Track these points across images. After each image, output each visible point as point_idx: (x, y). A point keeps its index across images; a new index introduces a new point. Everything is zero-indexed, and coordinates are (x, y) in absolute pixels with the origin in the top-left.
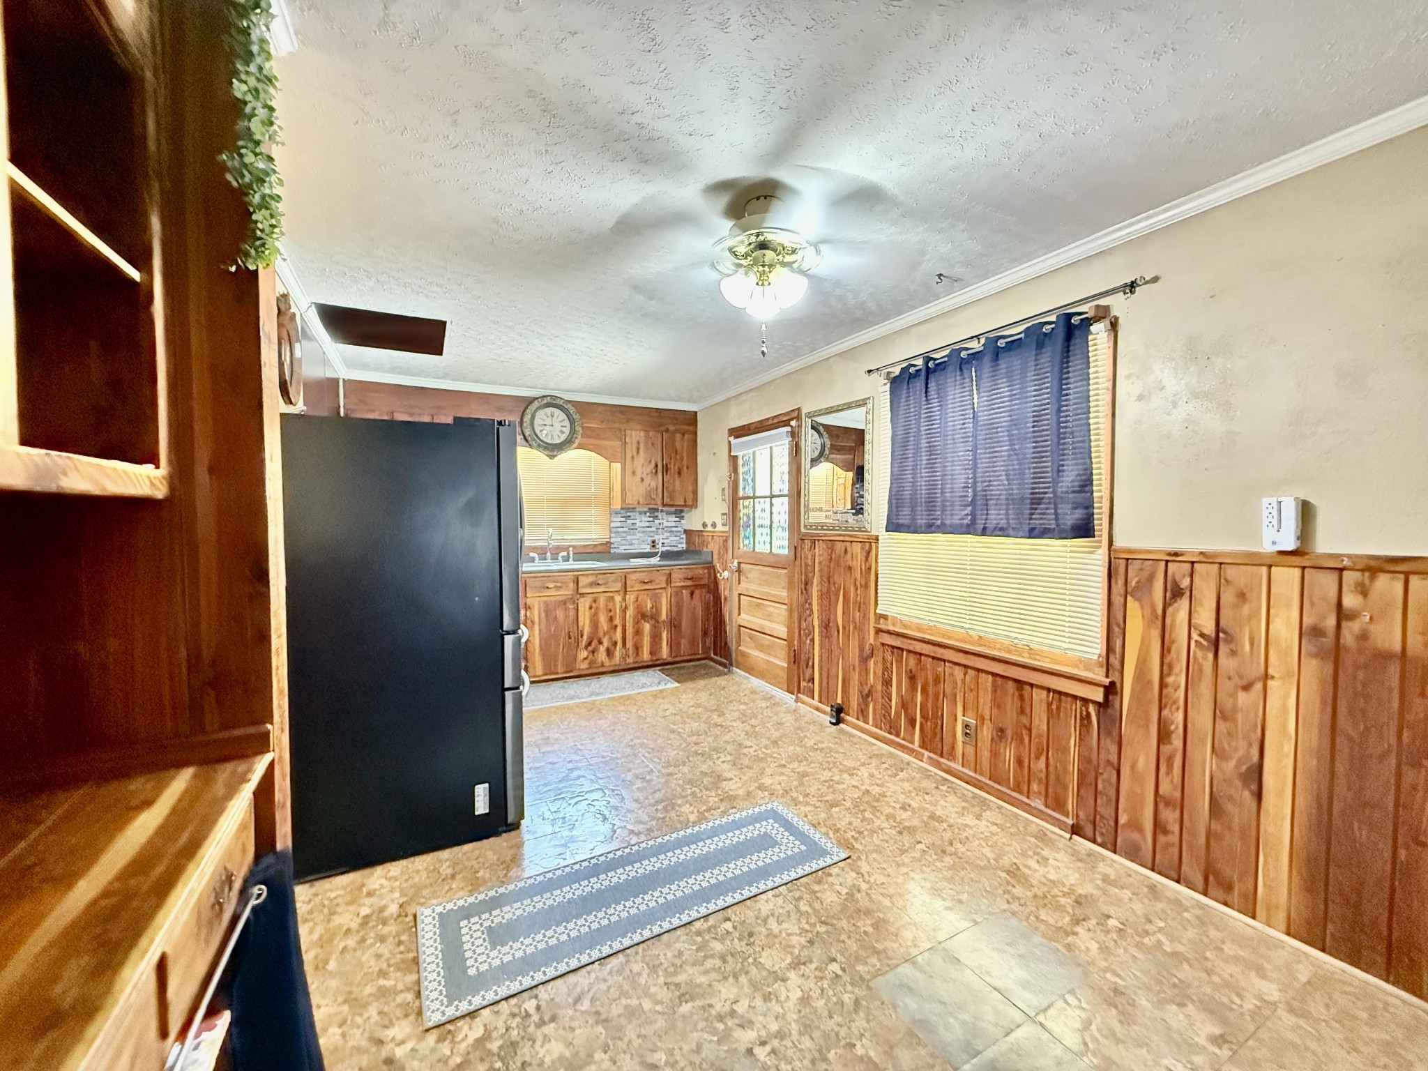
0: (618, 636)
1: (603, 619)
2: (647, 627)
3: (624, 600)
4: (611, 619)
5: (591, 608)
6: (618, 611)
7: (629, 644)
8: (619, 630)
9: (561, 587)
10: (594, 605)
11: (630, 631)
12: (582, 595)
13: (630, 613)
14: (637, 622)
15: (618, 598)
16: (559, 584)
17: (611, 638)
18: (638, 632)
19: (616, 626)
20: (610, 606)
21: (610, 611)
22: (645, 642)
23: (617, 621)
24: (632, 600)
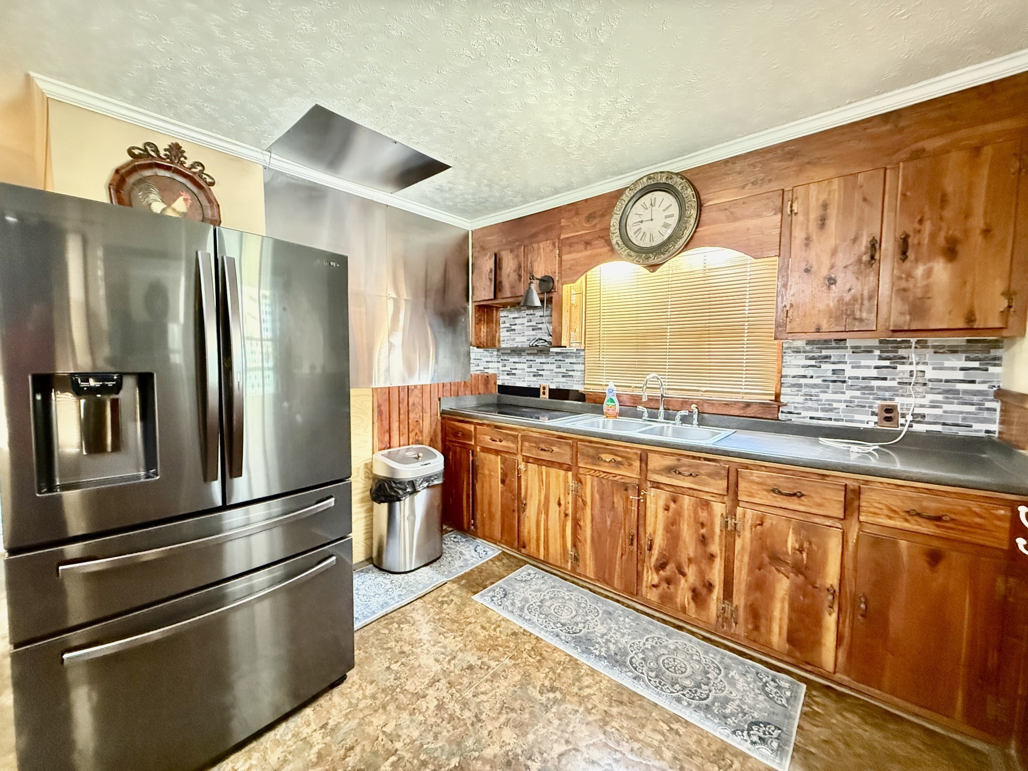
0: (716, 575)
1: (687, 533)
2: (783, 585)
3: (732, 513)
4: (704, 541)
5: (667, 509)
6: (717, 530)
7: (739, 599)
8: (718, 565)
9: (620, 463)
10: (672, 505)
11: (741, 577)
12: (657, 485)
13: (744, 542)
14: (757, 566)
15: (719, 509)
16: (619, 459)
17: (701, 573)
18: (760, 586)
19: (712, 557)
20: (703, 515)
21: (703, 525)
22: (777, 613)
23: (715, 547)
24: (749, 522)
